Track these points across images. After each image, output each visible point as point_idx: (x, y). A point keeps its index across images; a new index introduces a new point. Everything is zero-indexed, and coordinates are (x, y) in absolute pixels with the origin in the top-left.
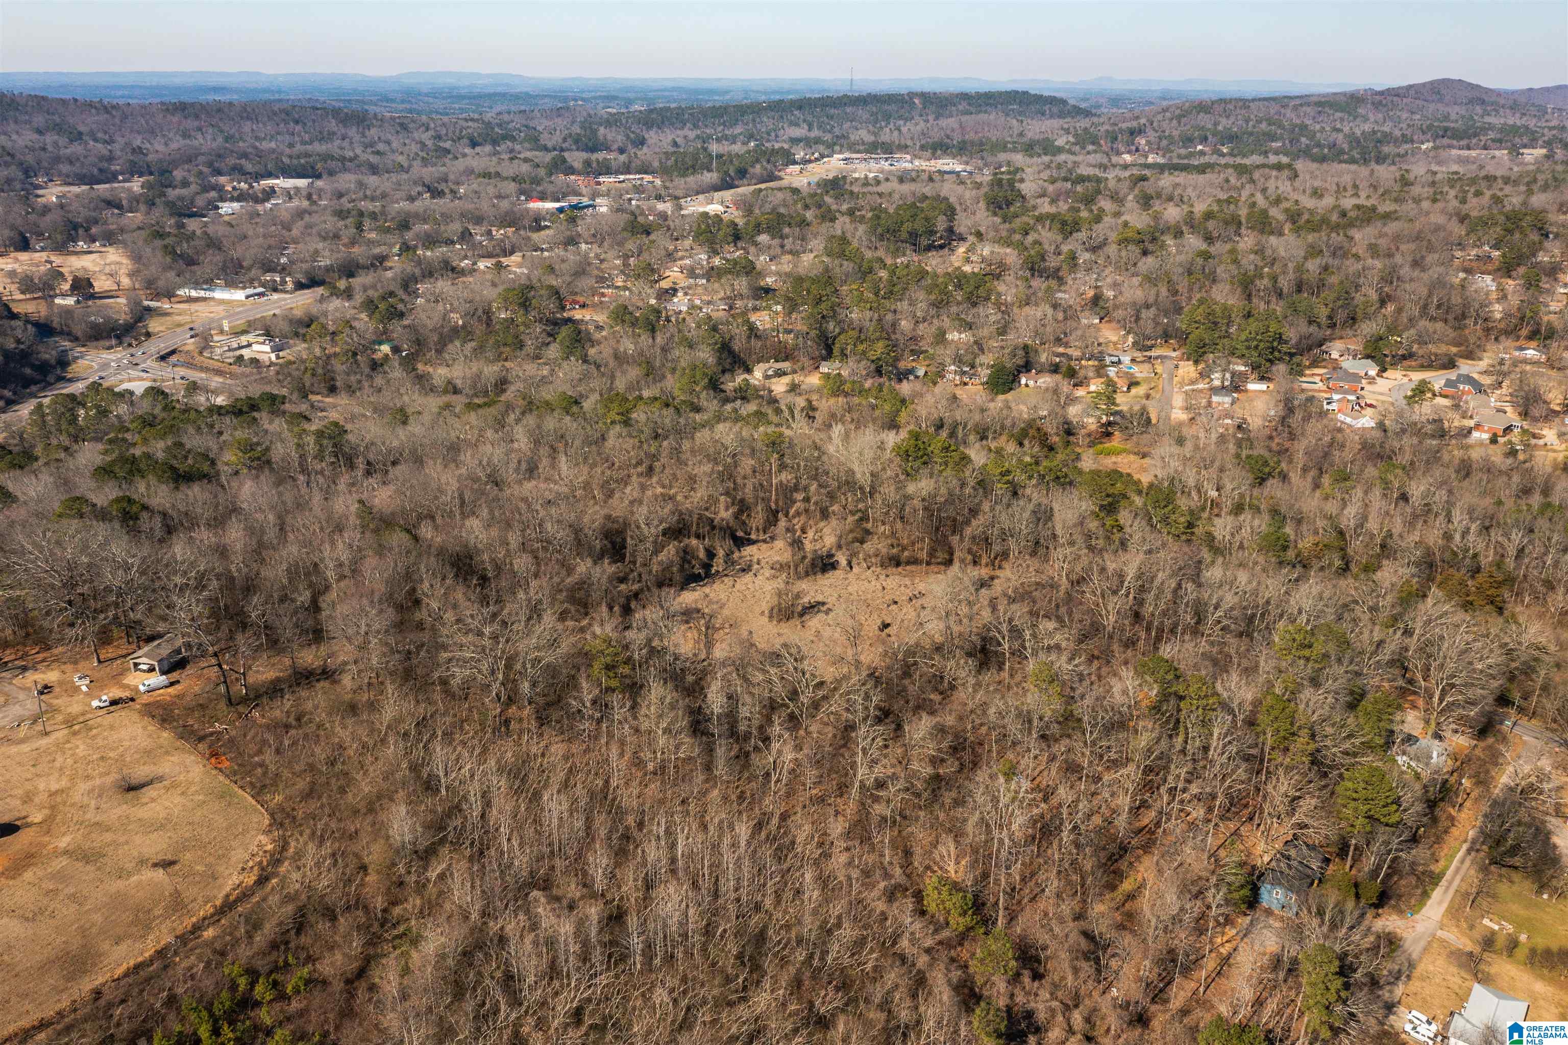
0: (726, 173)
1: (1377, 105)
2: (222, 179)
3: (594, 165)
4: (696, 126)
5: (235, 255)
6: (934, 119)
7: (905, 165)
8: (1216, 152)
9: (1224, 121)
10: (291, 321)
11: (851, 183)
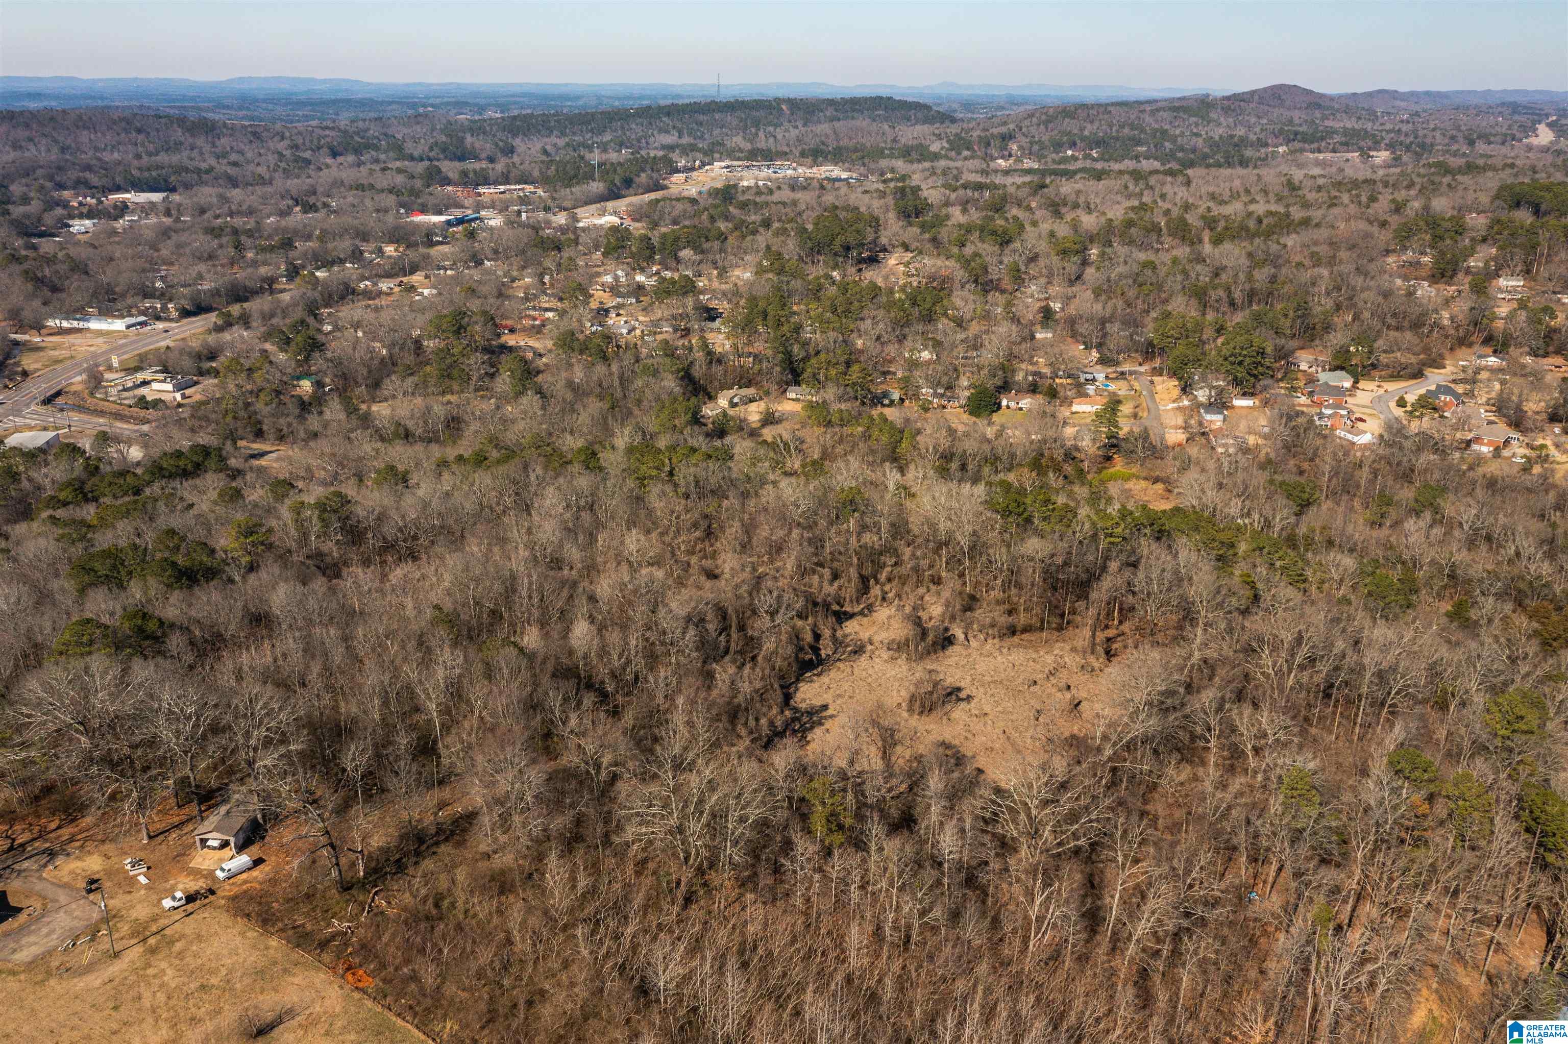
0: (612, 182)
1: (1226, 110)
2: (67, 194)
4: (563, 134)
5: (105, 280)
6: (805, 125)
7: (790, 172)
8: (1087, 157)
9: (1089, 126)
10: (189, 354)
11: (743, 192)
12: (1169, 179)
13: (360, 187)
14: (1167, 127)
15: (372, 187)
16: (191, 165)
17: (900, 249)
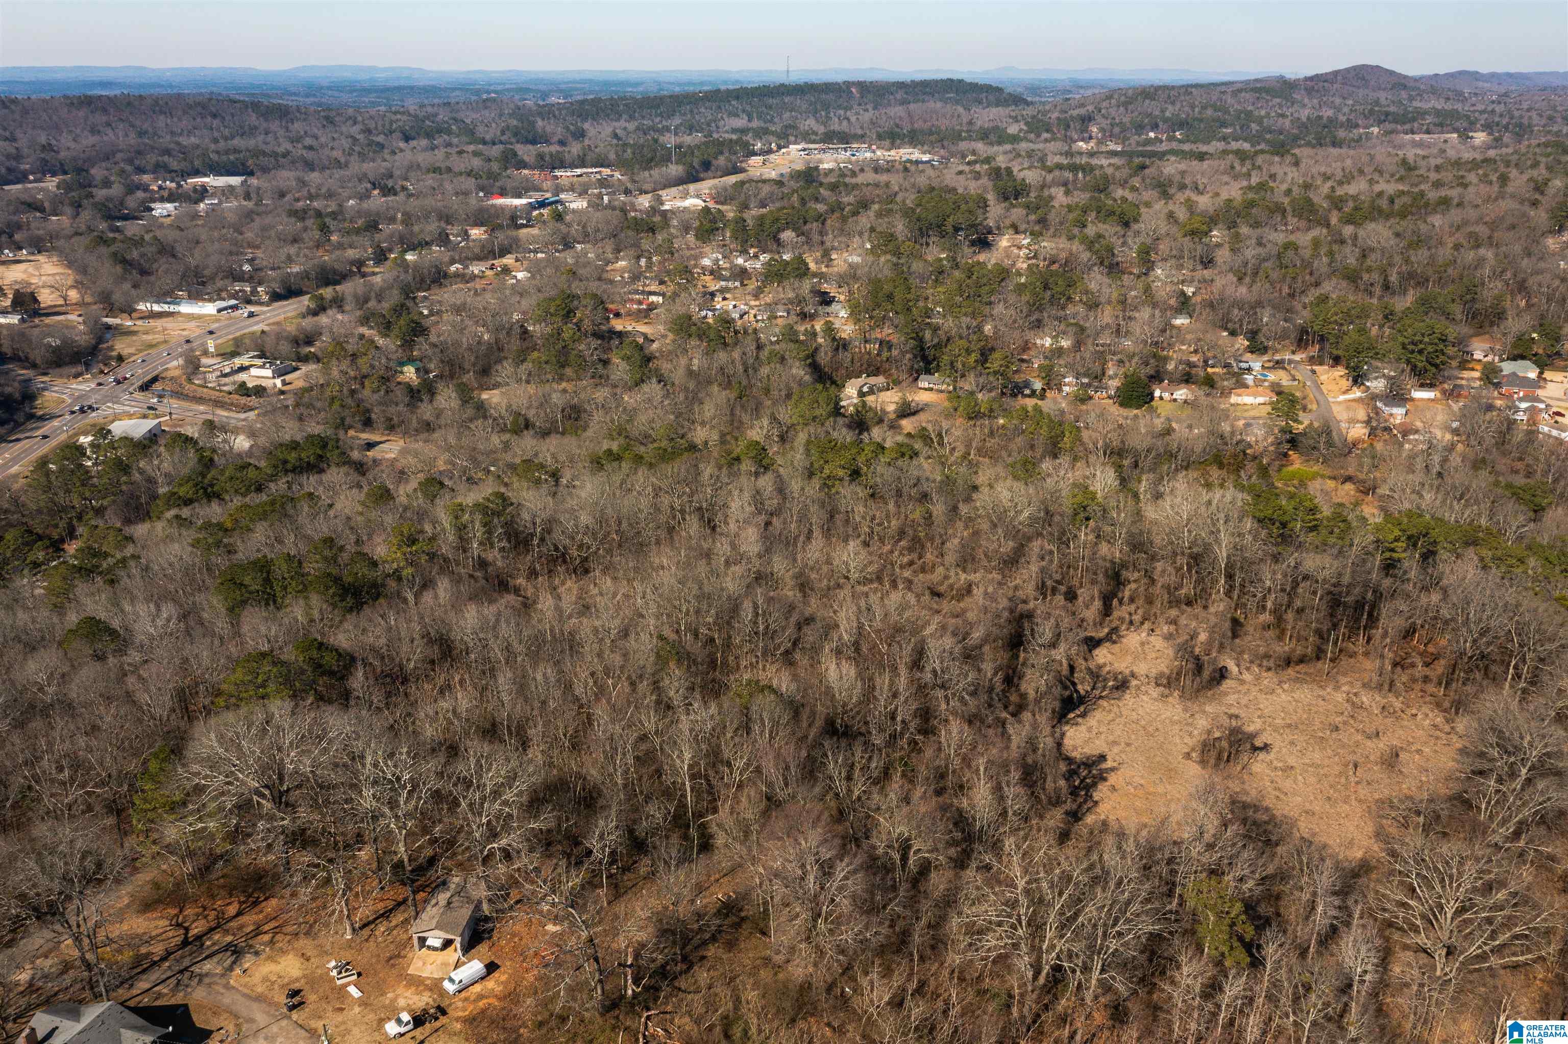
0: (691, 165)
1: (1309, 91)
2: (146, 178)
3: (547, 158)
4: (632, 118)
5: (193, 262)
6: (875, 108)
7: (868, 155)
8: (1171, 139)
9: (1170, 107)
10: (287, 338)
11: (826, 175)
12: (1277, 159)
13: (436, 170)
14: (1250, 108)
15: (449, 170)
16: (268, 149)
17: (1011, 231)
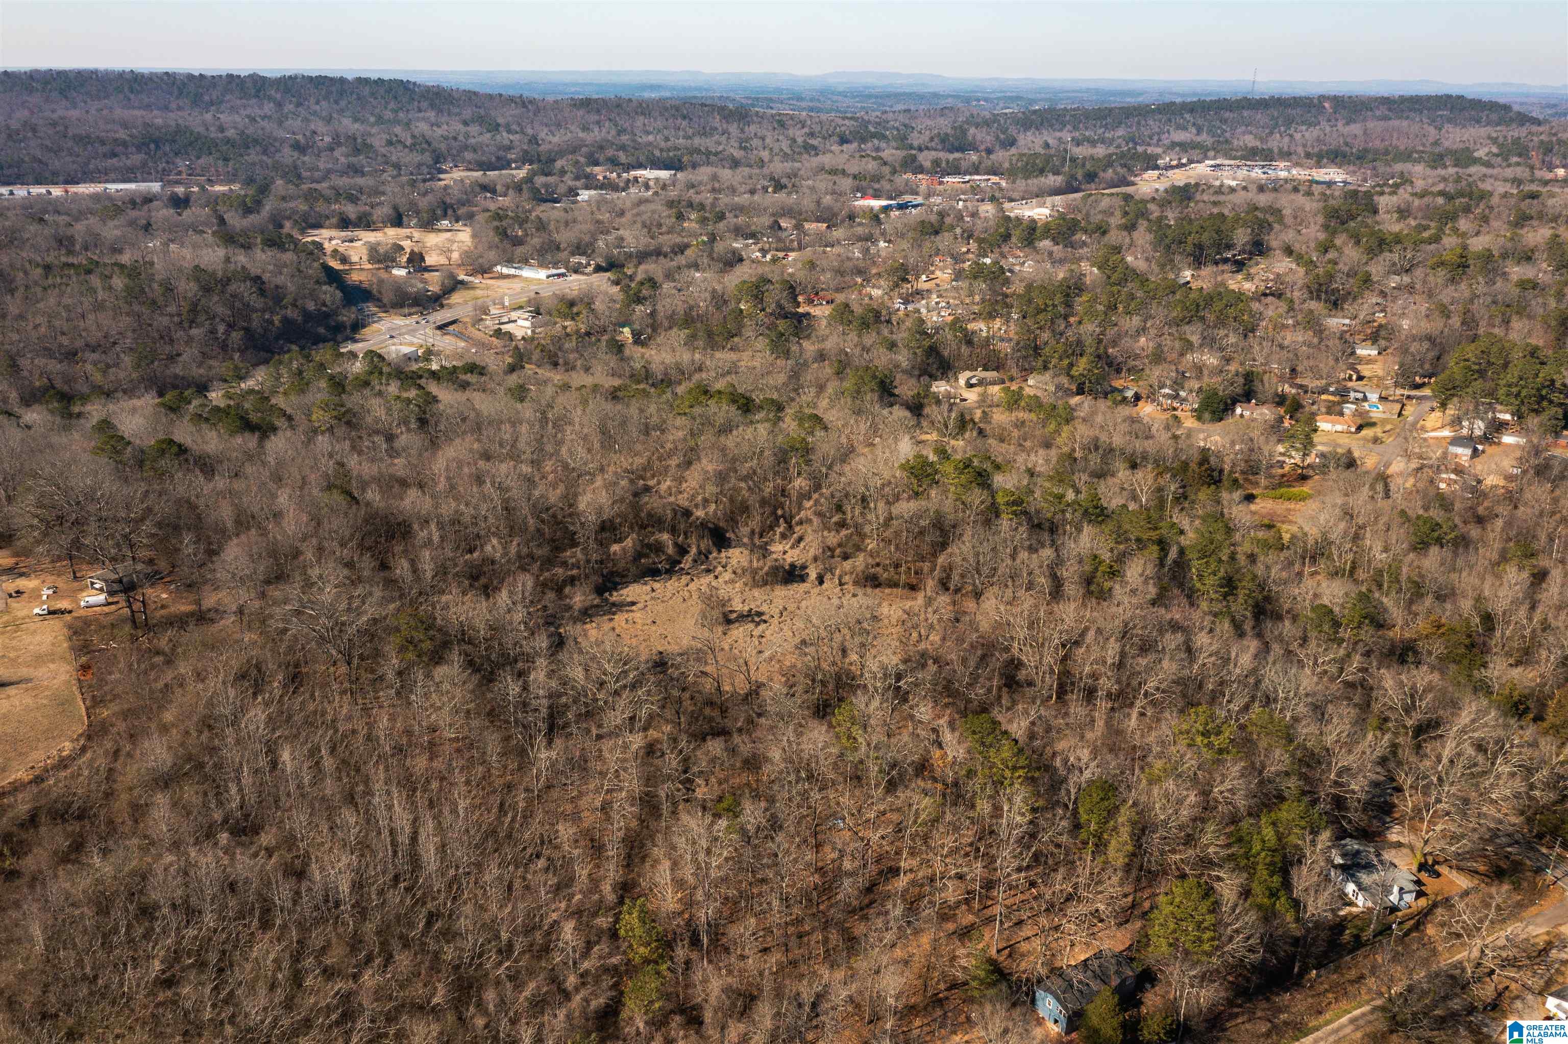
0: (1074, 176)
3: (944, 165)
7: (1281, 173)
11: (1203, 191)
13: (833, 172)
15: (843, 172)
16: (711, 148)
